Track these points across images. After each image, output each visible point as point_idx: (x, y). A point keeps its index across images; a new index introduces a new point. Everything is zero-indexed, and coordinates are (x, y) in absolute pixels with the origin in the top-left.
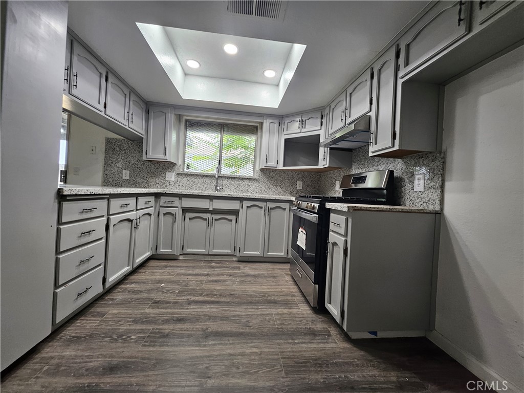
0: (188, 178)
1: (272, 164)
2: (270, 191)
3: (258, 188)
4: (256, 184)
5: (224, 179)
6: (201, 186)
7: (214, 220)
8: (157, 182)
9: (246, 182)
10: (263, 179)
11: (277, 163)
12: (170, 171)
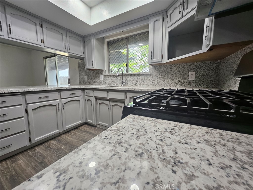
1: (157, 59)
2: (162, 83)
3: (151, 81)
4: (150, 78)
5: (128, 76)
9: (143, 78)
10: (155, 73)
11: (162, 58)
12: (101, 75)
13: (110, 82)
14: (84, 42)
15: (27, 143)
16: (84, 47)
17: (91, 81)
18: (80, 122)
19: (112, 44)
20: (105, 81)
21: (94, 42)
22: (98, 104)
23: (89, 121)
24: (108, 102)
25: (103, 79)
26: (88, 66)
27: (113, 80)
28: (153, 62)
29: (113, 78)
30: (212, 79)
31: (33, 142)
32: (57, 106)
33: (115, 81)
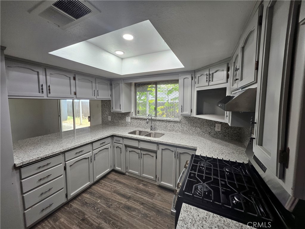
0: (137, 120)
1: (187, 112)
2: (191, 131)
3: (181, 128)
4: (179, 125)
5: (157, 121)
6: (144, 125)
7: (142, 155)
8: (122, 122)
9: (172, 124)
10: (184, 121)
11: (191, 112)
12: (128, 116)
13: (138, 125)
14: (111, 85)
15: (64, 200)
16: (111, 90)
17: (116, 121)
18: (108, 170)
19: (139, 86)
20: (132, 123)
21: (123, 86)
22: (128, 151)
23: (118, 168)
24: (139, 151)
25: (129, 121)
26: (115, 109)
27: (141, 123)
28: (183, 114)
29: (141, 122)
30: (235, 132)
31: (69, 198)
32: (90, 159)
33: (143, 125)
